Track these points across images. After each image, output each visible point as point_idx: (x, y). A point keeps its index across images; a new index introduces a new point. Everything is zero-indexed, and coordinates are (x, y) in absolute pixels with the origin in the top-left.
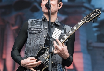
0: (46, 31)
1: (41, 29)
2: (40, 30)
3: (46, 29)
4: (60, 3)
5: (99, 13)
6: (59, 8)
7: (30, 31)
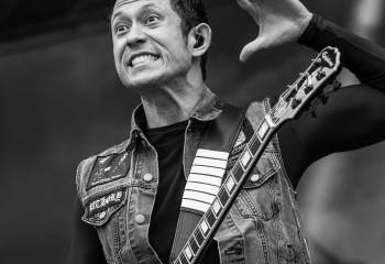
2: (119, 194)
5: (331, 64)
7: (88, 217)
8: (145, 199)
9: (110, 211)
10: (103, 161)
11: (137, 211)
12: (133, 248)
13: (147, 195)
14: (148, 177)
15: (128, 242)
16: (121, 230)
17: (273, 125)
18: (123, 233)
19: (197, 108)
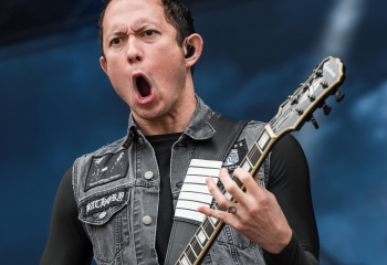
0: (150, 190)
1: (125, 190)
2: (121, 195)
3: (147, 184)
4: (191, 41)
5: (333, 75)
6: (191, 61)
7: (85, 216)
8: (149, 198)
9: (112, 211)
10: (98, 161)
11: (143, 212)
12: (137, 249)
13: (151, 194)
14: (149, 175)
15: (132, 242)
16: (124, 231)
17: (274, 136)
18: (127, 233)
19: (191, 124)
